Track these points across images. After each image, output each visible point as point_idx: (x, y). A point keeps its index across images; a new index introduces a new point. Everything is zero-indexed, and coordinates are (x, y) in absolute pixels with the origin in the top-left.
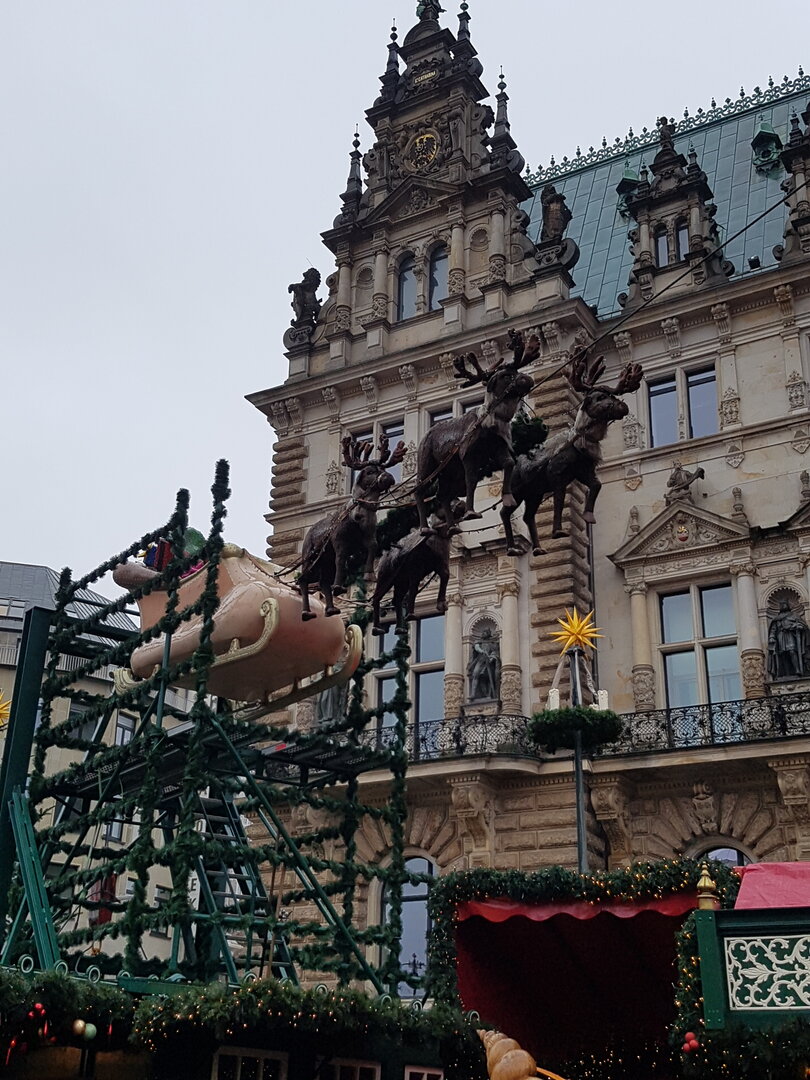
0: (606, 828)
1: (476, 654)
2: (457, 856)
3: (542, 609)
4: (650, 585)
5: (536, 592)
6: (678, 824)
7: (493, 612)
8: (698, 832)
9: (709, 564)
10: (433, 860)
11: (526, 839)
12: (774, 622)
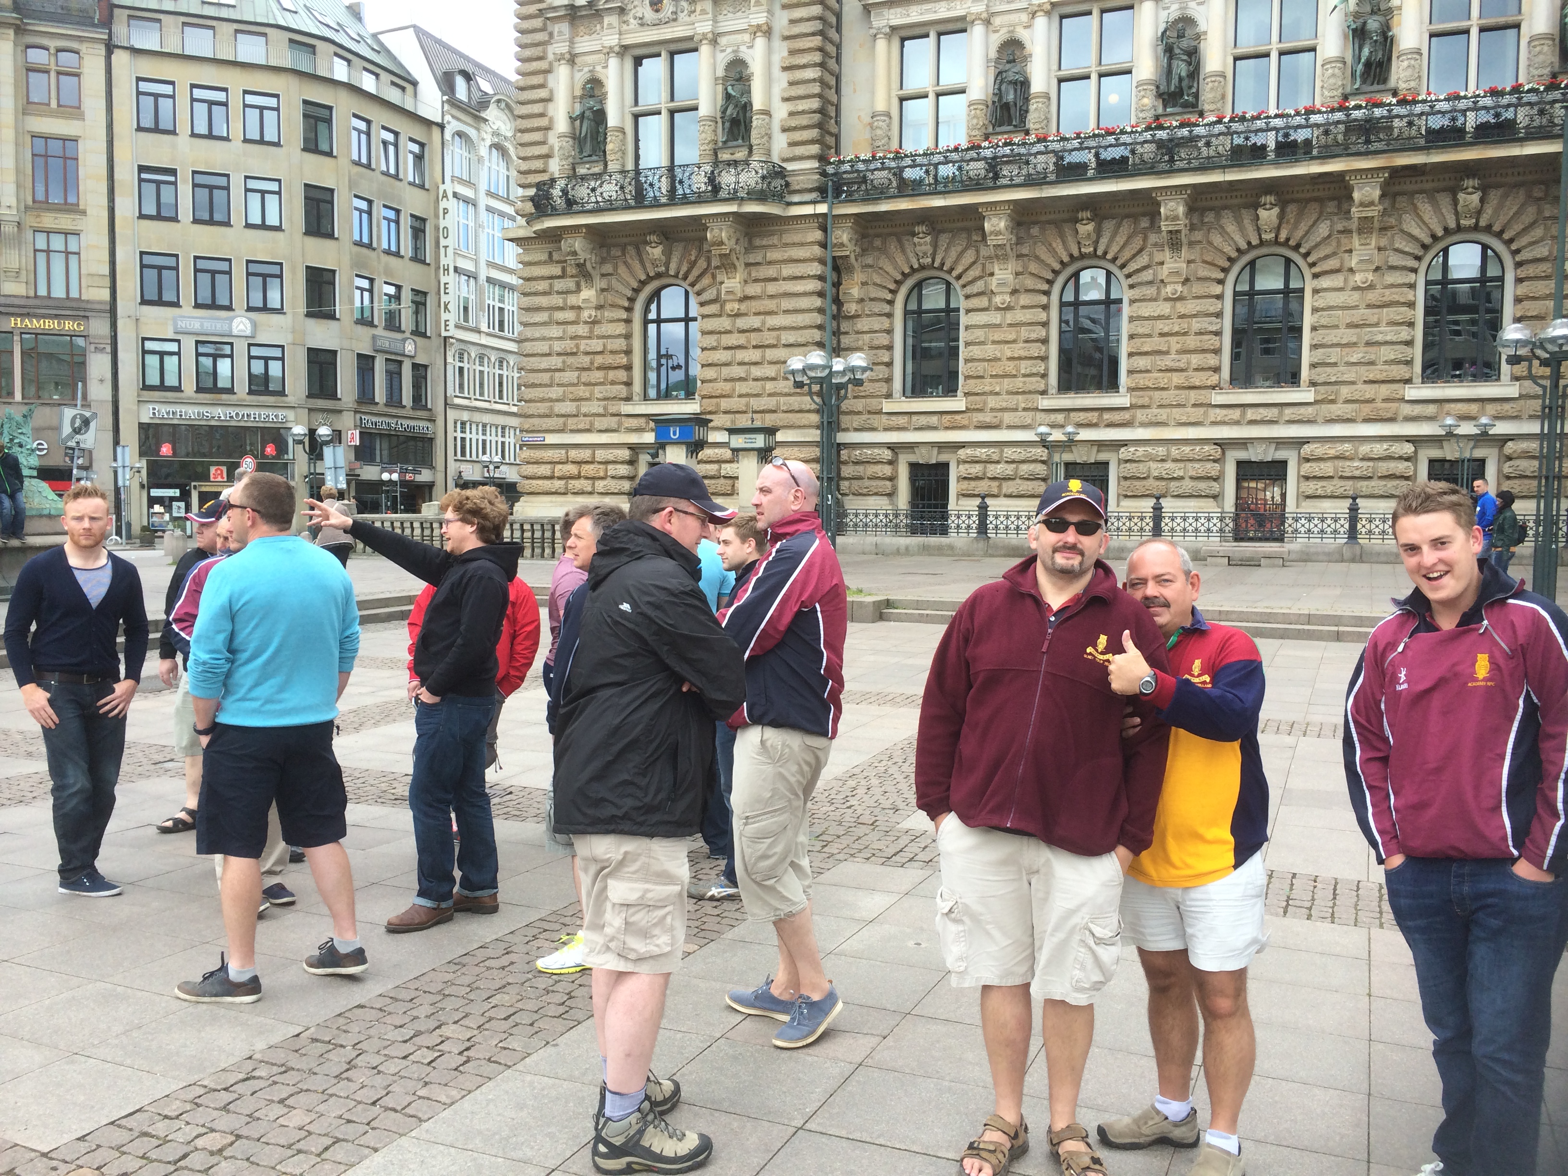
0: (840, 262)
1: (728, 97)
2: (710, 286)
3: (792, 52)
4: (893, 29)
5: (787, 33)
6: (900, 260)
7: (745, 53)
8: (916, 266)
9: (948, 10)
10: (689, 289)
11: (771, 272)
12: (1000, 73)
